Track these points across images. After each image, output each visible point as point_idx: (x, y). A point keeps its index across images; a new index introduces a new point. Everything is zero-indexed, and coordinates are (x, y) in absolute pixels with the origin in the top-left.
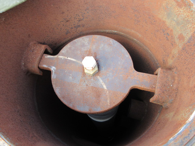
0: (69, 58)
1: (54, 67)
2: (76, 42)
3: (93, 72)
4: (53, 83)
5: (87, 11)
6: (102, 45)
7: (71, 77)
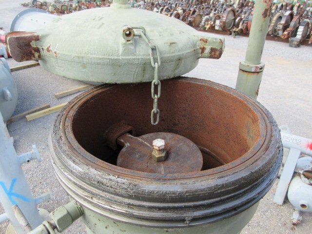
0: (146, 143)
1: (129, 144)
2: (159, 134)
3: (159, 156)
4: (120, 154)
5: (184, 118)
6: (181, 144)
7: (138, 156)
